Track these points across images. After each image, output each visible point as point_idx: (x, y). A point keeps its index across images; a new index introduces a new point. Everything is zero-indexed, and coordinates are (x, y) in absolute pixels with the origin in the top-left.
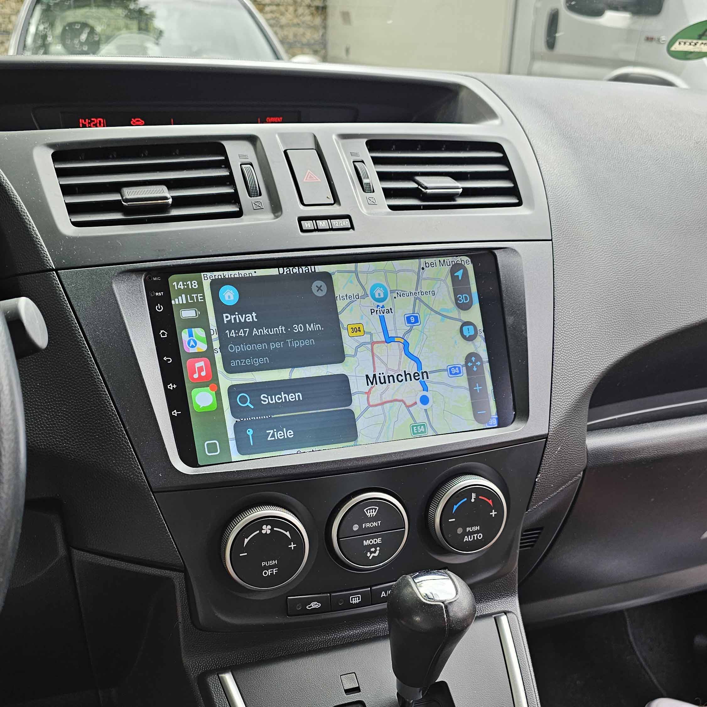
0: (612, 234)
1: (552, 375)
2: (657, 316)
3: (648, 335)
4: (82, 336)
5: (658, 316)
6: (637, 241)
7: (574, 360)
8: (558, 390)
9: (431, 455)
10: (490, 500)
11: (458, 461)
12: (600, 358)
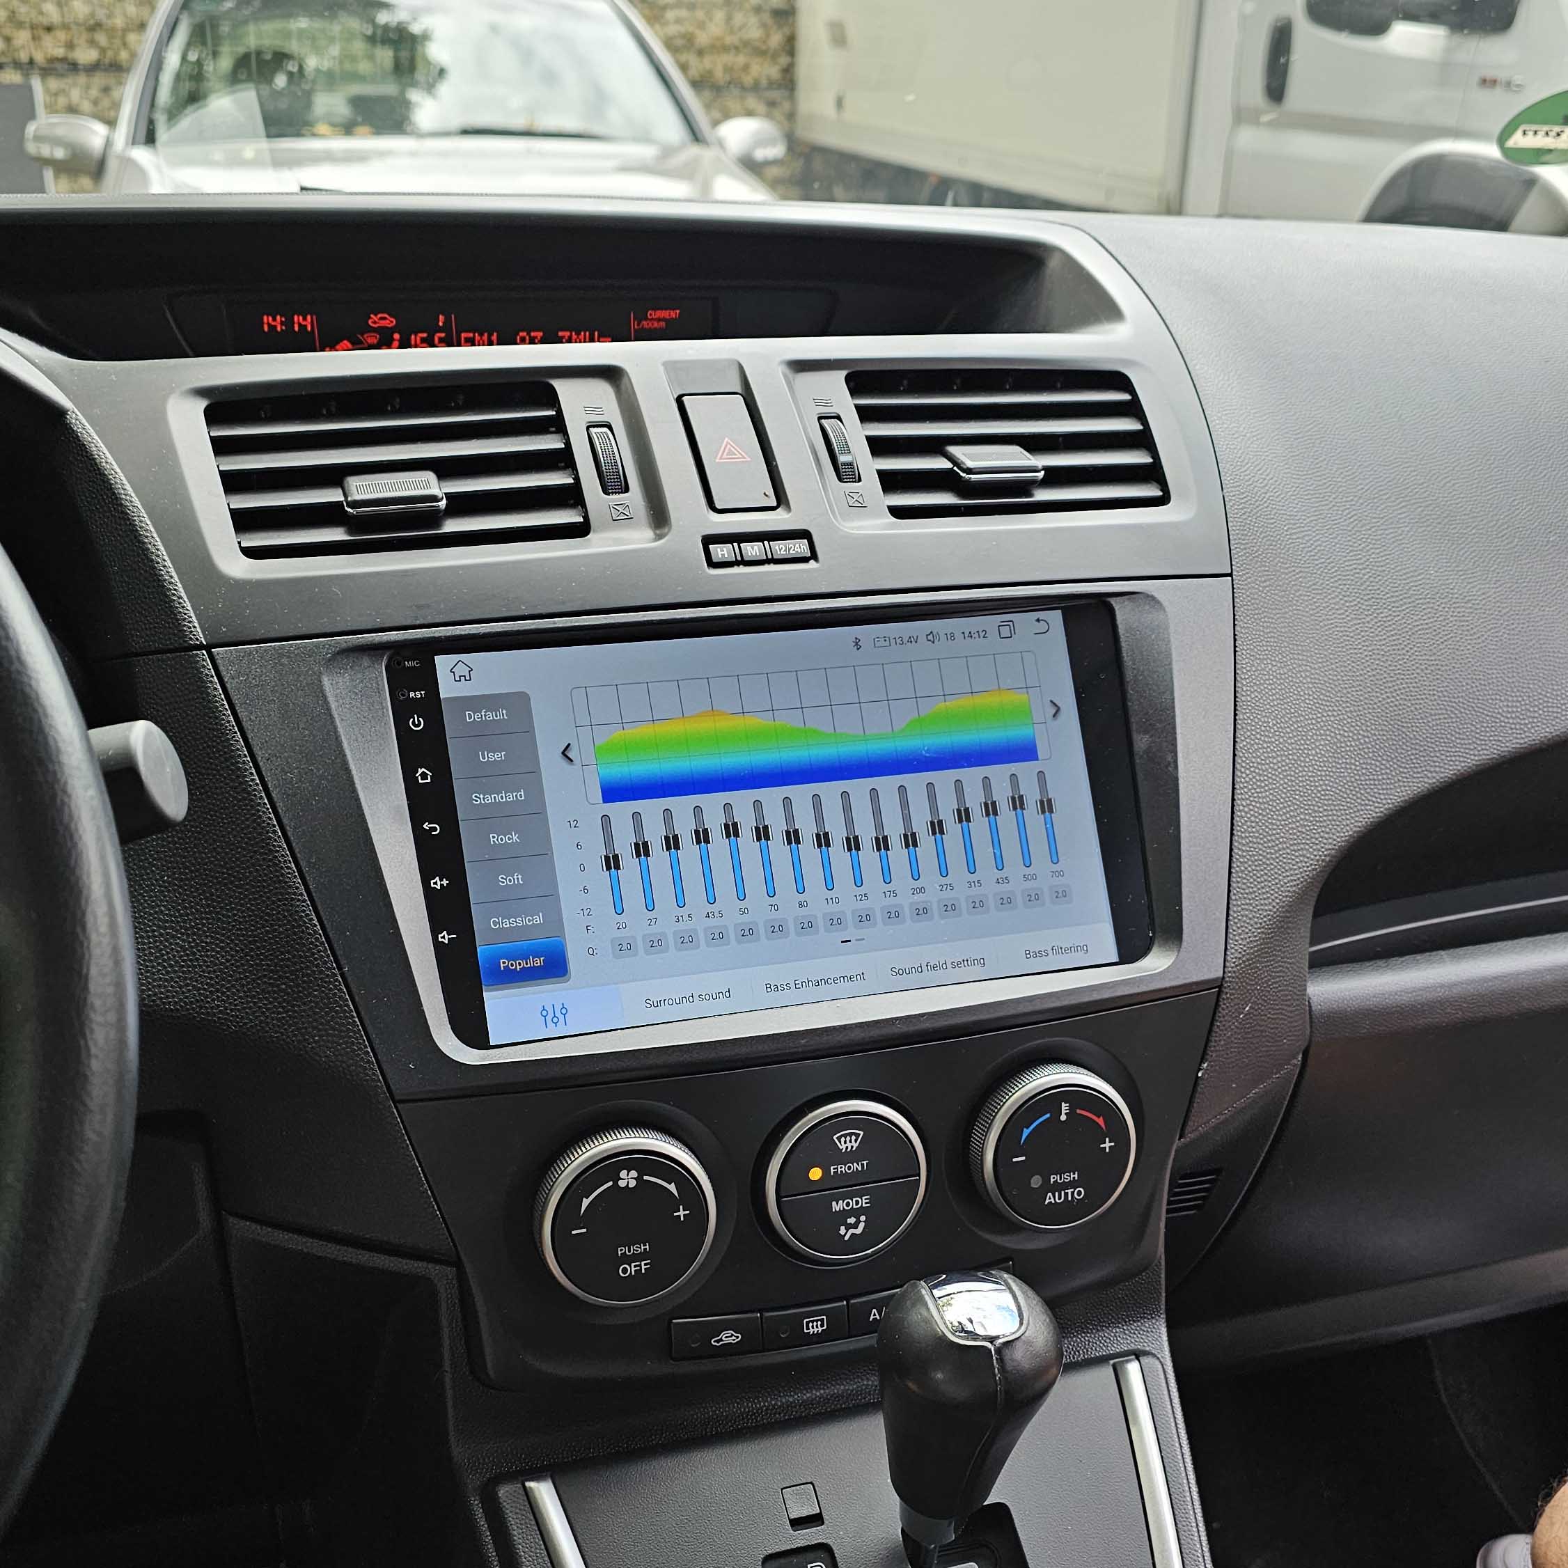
0: (1361, 559)
1: (1231, 856)
2: (1457, 730)
3: (1437, 769)
4: (258, 781)
5: (1460, 729)
6: (1415, 571)
7: (1278, 823)
8: (1244, 886)
9: (975, 1023)
10: (1099, 1117)
11: (1029, 1036)
12: (1335, 818)
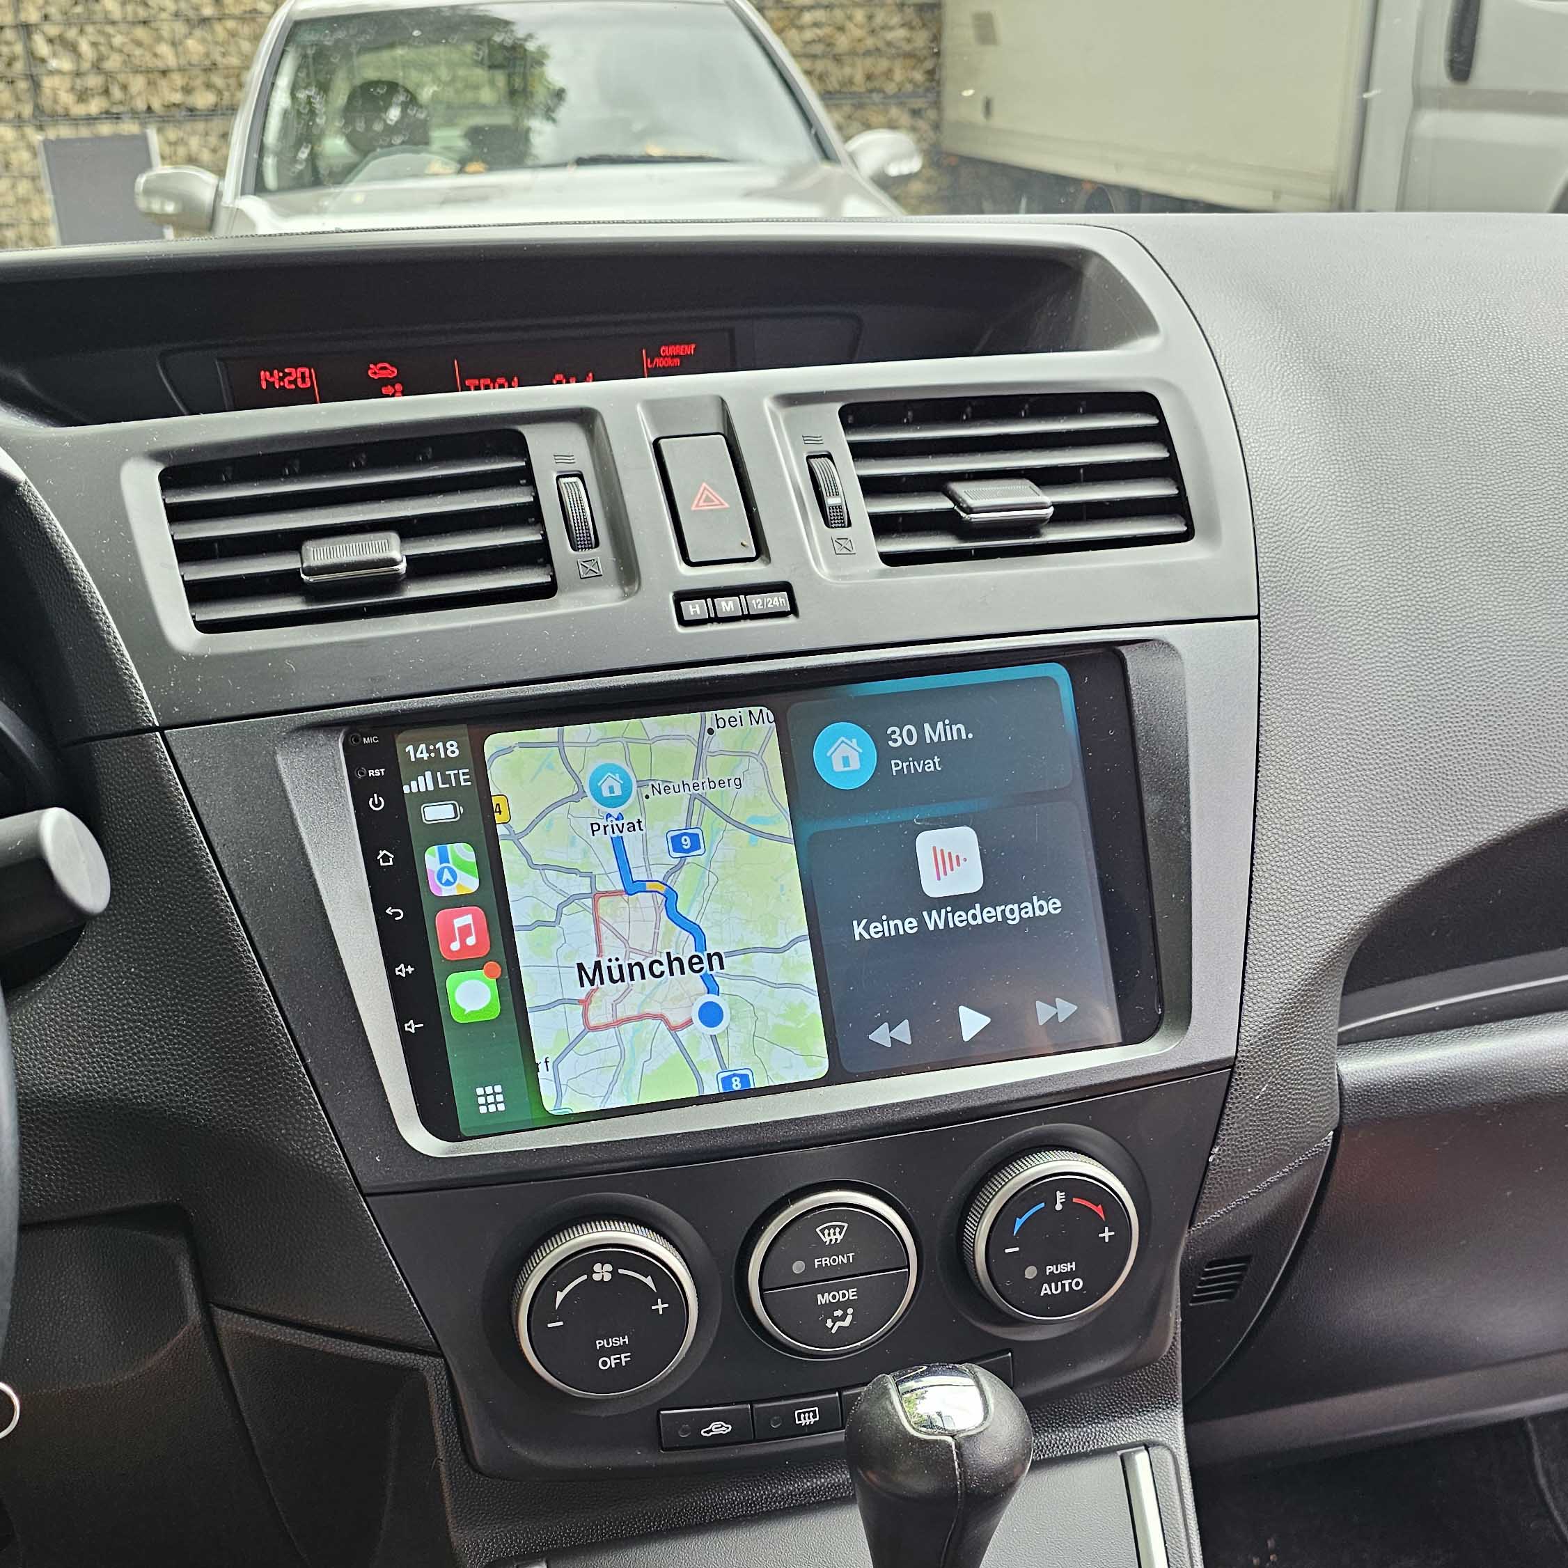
4: (215, 869)
8: (1261, 959)
9: (965, 1110)
10: (1097, 1206)
11: (1026, 1121)
